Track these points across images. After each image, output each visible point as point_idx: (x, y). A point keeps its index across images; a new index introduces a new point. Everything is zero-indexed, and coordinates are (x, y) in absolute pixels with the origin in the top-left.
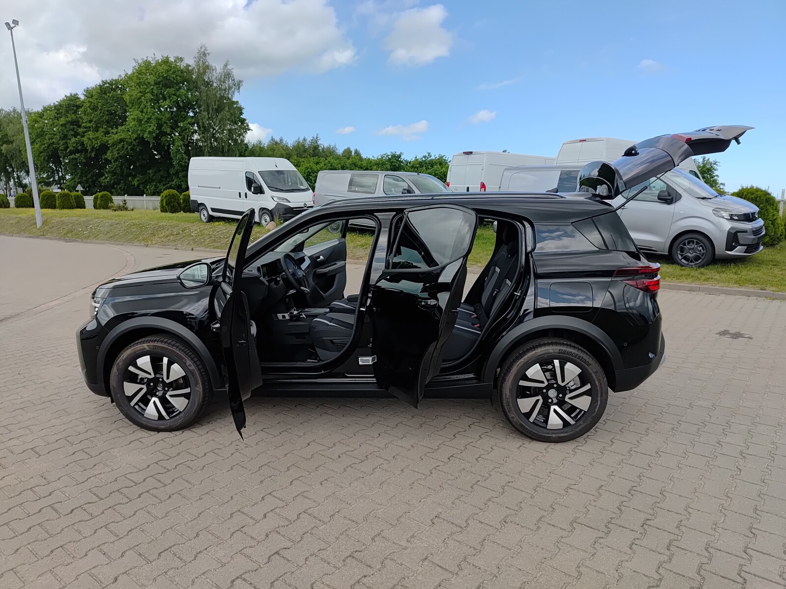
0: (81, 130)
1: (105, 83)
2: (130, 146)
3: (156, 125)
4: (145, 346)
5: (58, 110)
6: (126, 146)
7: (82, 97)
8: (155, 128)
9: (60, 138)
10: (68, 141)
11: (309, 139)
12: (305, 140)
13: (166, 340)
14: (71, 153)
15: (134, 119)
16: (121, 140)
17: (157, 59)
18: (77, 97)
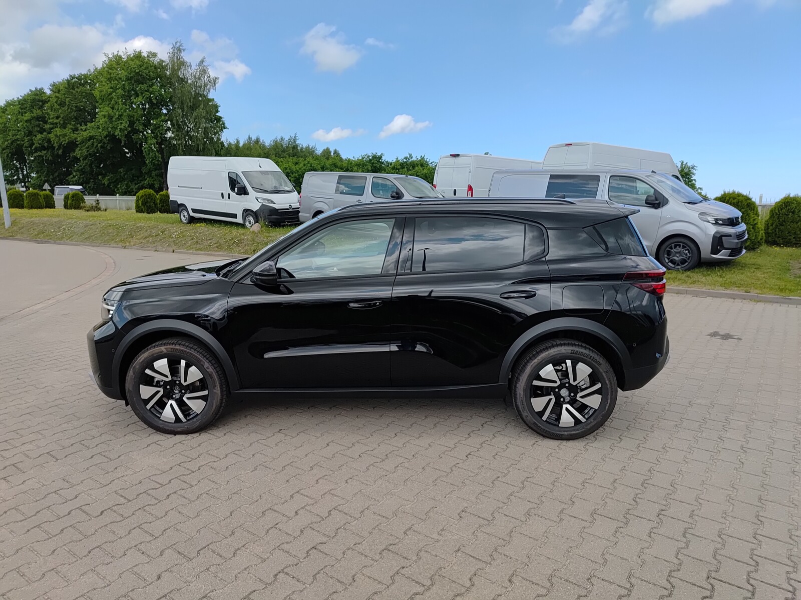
0: (47, 126)
1: (72, 77)
2: (99, 143)
3: (128, 122)
4: (163, 348)
5: (23, 104)
6: (96, 144)
7: (48, 92)
8: (127, 126)
9: (25, 134)
10: (34, 137)
11: (286, 138)
12: (282, 139)
13: (183, 343)
14: (36, 150)
15: (104, 116)
16: (91, 138)
17: (128, 54)
18: (43, 92)
